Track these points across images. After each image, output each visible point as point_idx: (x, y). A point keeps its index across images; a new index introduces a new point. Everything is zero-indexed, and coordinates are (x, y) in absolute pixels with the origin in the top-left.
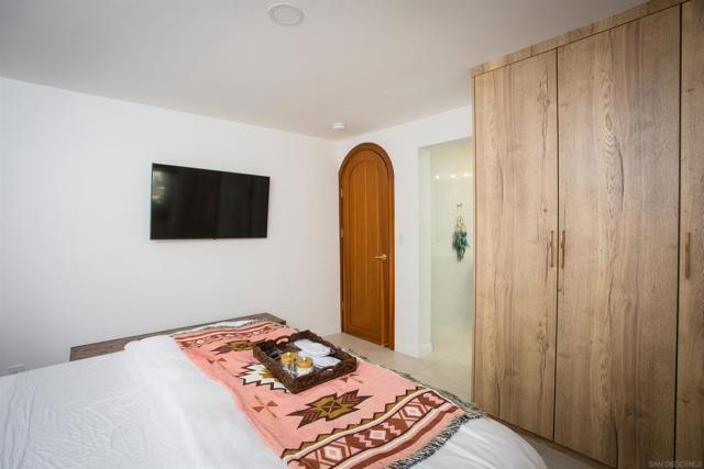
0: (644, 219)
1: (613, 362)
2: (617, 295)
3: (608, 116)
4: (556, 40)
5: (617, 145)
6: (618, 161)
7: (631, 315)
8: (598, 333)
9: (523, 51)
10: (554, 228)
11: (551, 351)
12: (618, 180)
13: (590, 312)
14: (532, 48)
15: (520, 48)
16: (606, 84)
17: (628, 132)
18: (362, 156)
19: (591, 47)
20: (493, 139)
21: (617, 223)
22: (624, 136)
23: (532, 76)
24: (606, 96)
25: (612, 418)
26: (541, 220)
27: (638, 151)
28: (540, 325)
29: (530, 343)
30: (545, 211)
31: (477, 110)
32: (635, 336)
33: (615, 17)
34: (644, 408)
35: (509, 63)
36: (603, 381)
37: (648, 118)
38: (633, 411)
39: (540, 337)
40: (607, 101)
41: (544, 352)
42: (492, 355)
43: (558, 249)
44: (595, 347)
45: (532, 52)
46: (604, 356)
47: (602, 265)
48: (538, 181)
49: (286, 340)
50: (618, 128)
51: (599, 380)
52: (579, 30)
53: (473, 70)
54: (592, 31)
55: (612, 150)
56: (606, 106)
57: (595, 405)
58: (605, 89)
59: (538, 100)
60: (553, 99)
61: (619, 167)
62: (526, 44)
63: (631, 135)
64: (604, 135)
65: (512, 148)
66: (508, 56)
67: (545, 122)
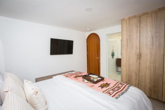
0: (157, 50)
1: (151, 77)
2: (152, 65)
3: (150, 30)
4: (140, 14)
5: (152, 36)
6: (152, 39)
7: (154, 68)
8: (148, 72)
9: (133, 16)
10: (139, 52)
11: (138, 76)
12: (152, 43)
13: (146, 68)
14: (135, 16)
15: (132, 16)
16: (150, 24)
17: (154, 33)
18: (92, 36)
19: (147, 17)
20: (126, 34)
21: (152, 51)
22: (154, 34)
23: (134, 21)
24: (150, 26)
25: (150, 88)
26: (136, 50)
27: (156, 37)
28: (136, 71)
29: (134, 74)
30: (137, 48)
31: (122, 28)
32: (155, 72)
33: (152, 11)
34: (157, 86)
35: (129, 18)
36: (149, 81)
37: (159, 31)
38: (154, 86)
39: (136, 73)
40: (150, 27)
41: (136, 76)
42: (125, 77)
43: (140, 56)
44: (147, 75)
45: (135, 17)
46: (149, 76)
47: (149, 59)
48: (135, 42)
49: (87, 75)
50: (152, 33)
51: (148, 81)
52: (145, 13)
53: (121, 19)
54: (148, 13)
55: (151, 37)
56: (150, 28)
57: (147, 86)
58: (150, 25)
59: (136, 26)
60: (139, 26)
61: (152, 40)
62: (133, 15)
63: (155, 34)
64: (150, 34)
65: (130, 36)
66: (129, 17)
67: (137, 31)
